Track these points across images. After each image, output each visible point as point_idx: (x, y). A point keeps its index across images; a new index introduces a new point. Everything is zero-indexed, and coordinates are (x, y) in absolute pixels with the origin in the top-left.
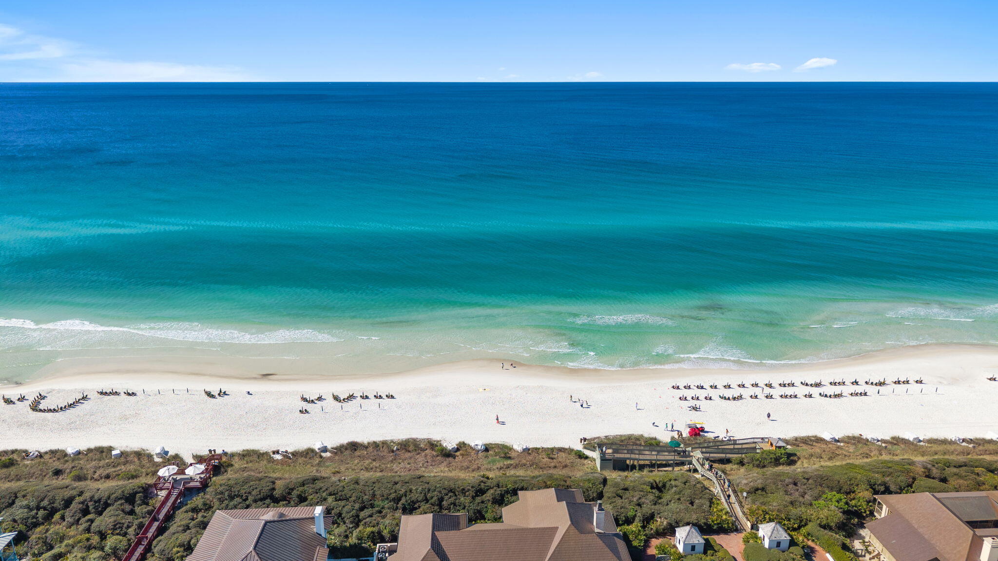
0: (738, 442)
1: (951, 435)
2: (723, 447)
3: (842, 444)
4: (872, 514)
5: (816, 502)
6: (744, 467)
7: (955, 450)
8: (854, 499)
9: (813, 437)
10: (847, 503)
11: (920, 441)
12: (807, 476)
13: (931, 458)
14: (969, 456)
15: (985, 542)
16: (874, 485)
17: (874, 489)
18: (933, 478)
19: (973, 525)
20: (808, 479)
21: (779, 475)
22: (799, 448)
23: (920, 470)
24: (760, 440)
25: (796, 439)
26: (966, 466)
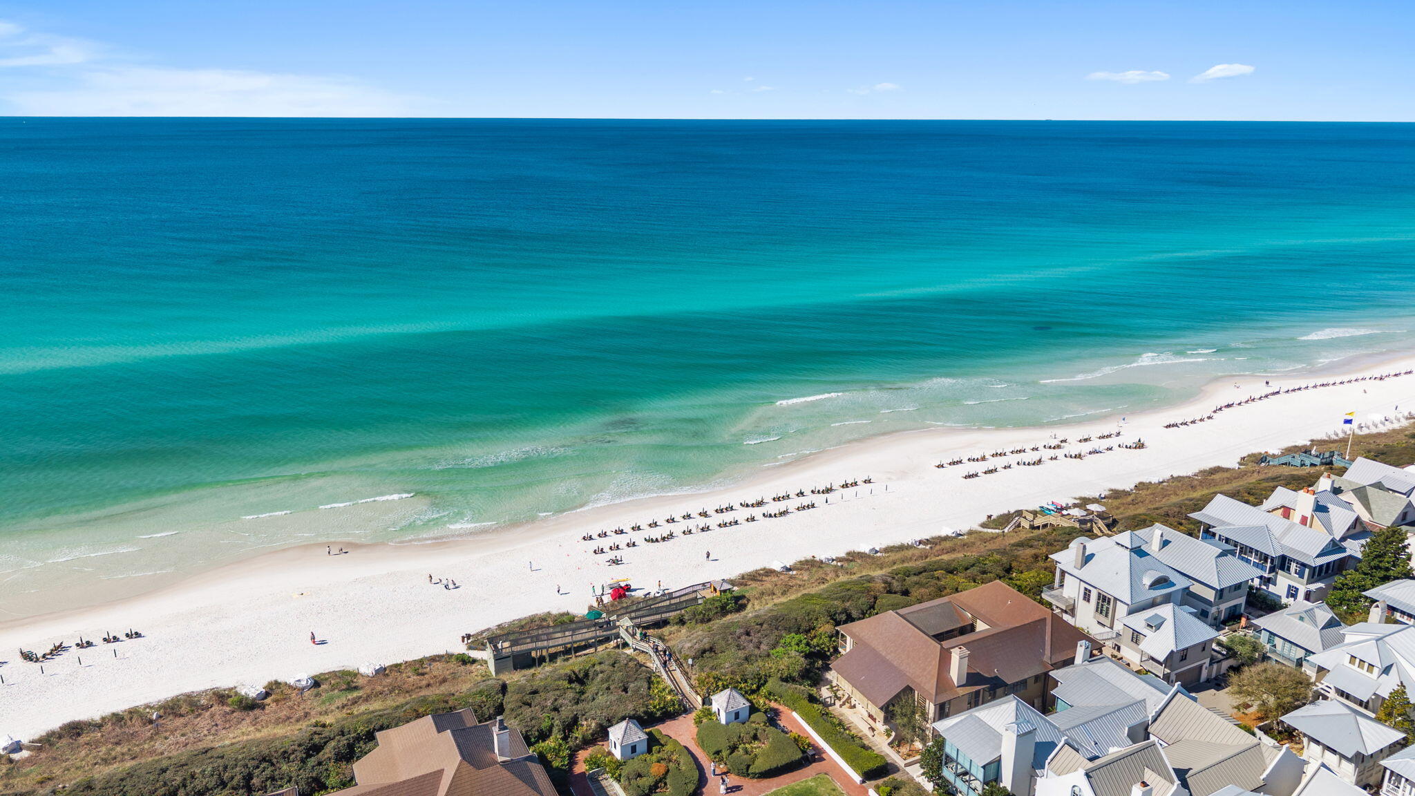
0: (674, 595)
1: (908, 539)
2: (657, 605)
3: (795, 572)
4: (836, 650)
5: (774, 651)
6: (685, 626)
7: (913, 555)
8: (815, 637)
9: (761, 570)
10: (808, 644)
11: (877, 552)
12: (759, 621)
13: (889, 570)
14: (928, 560)
15: (953, 655)
16: (835, 615)
17: (835, 620)
18: (895, 593)
19: (939, 637)
20: (761, 625)
21: (728, 627)
22: (748, 587)
23: (880, 586)
24: (701, 587)
25: (743, 577)
26: (925, 571)
